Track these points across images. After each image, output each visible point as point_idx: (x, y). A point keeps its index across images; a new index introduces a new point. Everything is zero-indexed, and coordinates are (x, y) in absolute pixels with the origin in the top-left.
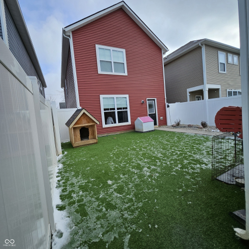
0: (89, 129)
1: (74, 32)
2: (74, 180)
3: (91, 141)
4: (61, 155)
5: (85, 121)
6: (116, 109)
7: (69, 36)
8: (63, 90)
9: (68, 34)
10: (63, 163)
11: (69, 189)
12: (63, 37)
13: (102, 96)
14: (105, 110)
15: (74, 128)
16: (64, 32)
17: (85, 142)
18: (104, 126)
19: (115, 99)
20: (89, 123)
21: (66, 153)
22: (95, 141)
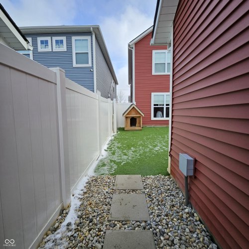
0: (137, 119)
1: (136, 44)
2: (116, 144)
3: (137, 128)
4: (116, 133)
5: (134, 113)
6: (165, 105)
7: (132, 48)
8: (130, 86)
9: (132, 46)
10: (115, 137)
11: (112, 146)
12: (129, 49)
13: (153, 94)
14: (155, 105)
15: (126, 117)
16: (129, 45)
17: (133, 128)
18: (153, 118)
19: (165, 96)
20: (136, 114)
21: (119, 133)
22: (140, 128)
